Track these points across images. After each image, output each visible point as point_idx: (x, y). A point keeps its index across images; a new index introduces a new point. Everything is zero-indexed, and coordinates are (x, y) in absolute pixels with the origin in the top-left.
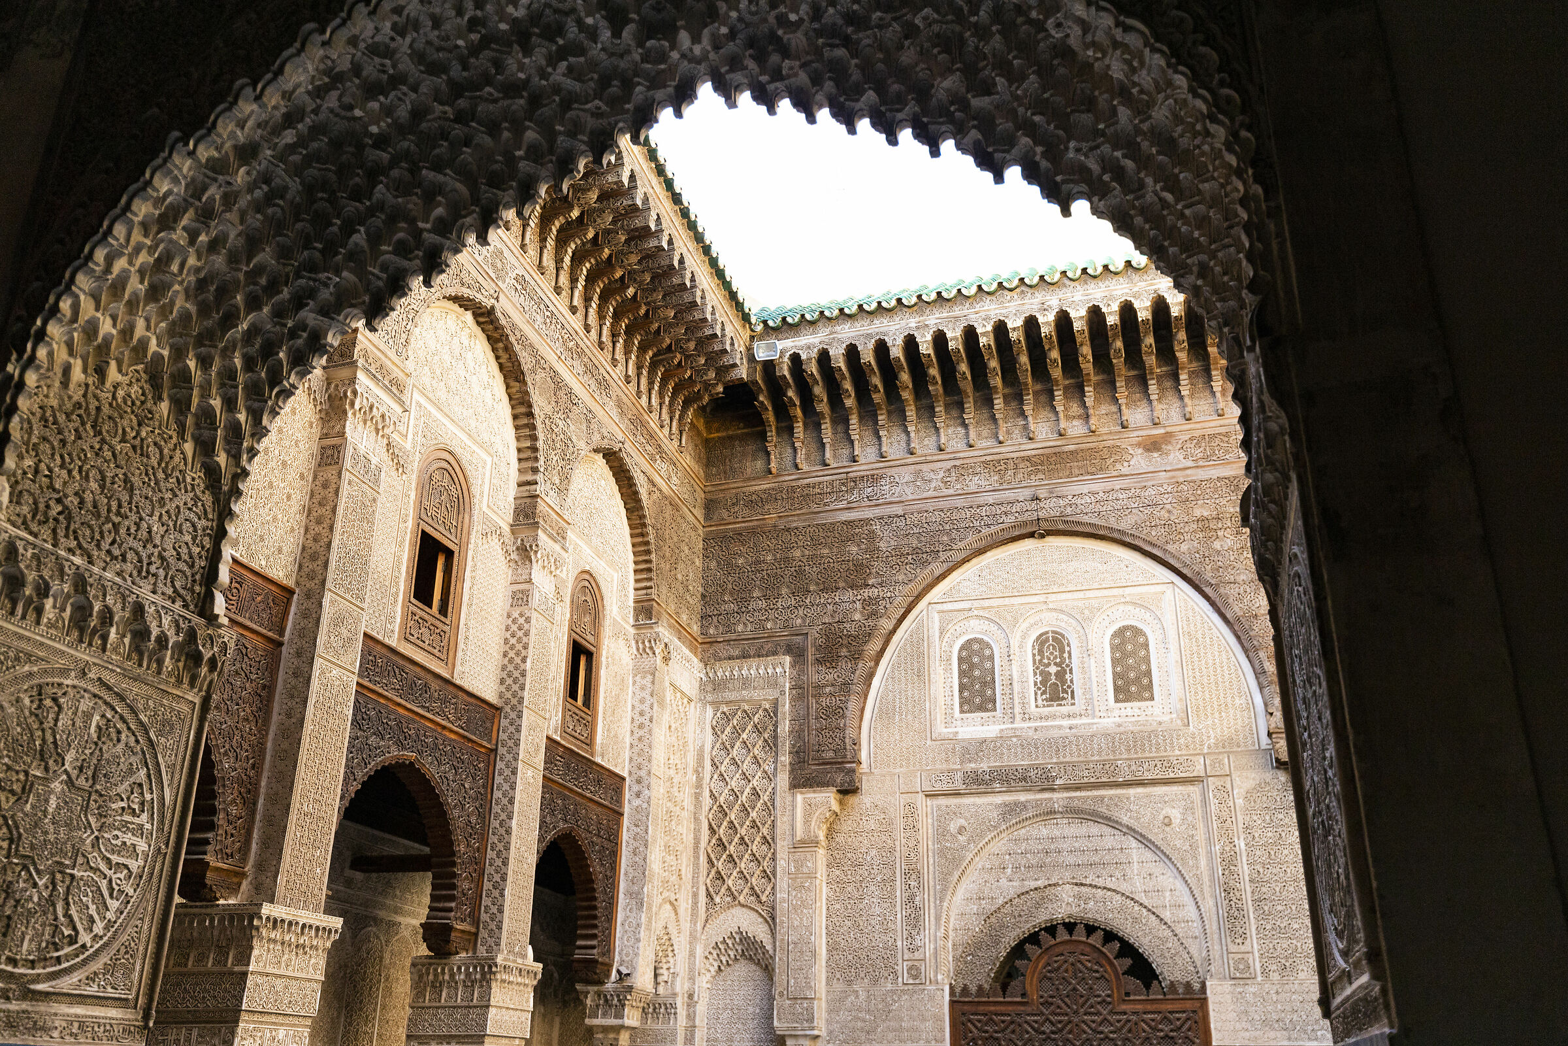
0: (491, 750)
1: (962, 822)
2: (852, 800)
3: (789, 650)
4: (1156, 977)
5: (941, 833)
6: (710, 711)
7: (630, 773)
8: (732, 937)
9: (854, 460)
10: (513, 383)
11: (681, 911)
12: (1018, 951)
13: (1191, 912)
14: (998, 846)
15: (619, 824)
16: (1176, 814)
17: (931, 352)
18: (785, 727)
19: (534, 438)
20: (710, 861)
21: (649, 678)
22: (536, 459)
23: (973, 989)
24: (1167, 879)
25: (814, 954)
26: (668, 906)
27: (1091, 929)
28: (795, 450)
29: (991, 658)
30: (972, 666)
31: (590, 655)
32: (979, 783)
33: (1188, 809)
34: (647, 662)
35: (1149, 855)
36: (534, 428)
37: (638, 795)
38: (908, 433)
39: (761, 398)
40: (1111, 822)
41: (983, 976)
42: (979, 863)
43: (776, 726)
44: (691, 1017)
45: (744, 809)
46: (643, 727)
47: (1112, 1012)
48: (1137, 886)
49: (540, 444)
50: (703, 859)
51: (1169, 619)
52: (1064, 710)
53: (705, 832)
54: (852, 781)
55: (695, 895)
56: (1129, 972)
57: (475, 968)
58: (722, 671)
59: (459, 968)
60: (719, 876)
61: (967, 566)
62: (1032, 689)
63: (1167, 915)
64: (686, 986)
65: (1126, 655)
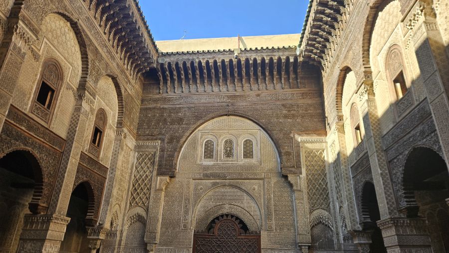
0: (62, 153)
1: (202, 187)
2: (173, 179)
3: (160, 139)
4: (248, 230)
5: (196, 189)
6: (137, 153)
7: (110, 167)
8: (135, 215)
9: (182, 92)
10: (82, 48)
11: (122, 207)
12: (213, 221)
13: (258, 213)
14: (210, 193)
15: (105, 182)
16: (256, 187)
17: (205, 65)
18: (157, 159)
19: (88, 65)
20: (132, 194)
21: (119, 142)
22: (88, 71)
23: (200, 231)
24: (253, 204)
25: (158, 220)
26: (117, 205)
27: (232, 216)
28: (167, 88)
29: (213, 145)
30: (208, 147)
31: (101, 132)
32: (207, 177)
33: (259, 186)
34: (119, 138)
35: (249, 198)
36: (88, 62)
37: (112, 173)
38: (197, 86)
39: (159, 73)
40: (240, 188)
41: (203, 228)
42: (205, 198)
43: (154, 159)
44: (121, 237)
45: (143, 180)
46: (115, 155)
47: (236, 239)
48: (245, 205)
49: (89, 67)
50: (130, 193)
51: (259, 139)
52: (231, 159)
53: (131, 186)
54: (174, 174)
55: (126, 203)
56: (241, 228)
57: (45, 218)
58: (141, 143)
59: (40, 218)
60: (134, 198)
61: (209, 121)
62: (223, 154)
63: (252, 213)
64: (120, 229)
65: (247, 146)
